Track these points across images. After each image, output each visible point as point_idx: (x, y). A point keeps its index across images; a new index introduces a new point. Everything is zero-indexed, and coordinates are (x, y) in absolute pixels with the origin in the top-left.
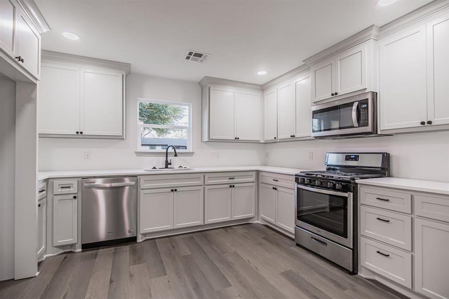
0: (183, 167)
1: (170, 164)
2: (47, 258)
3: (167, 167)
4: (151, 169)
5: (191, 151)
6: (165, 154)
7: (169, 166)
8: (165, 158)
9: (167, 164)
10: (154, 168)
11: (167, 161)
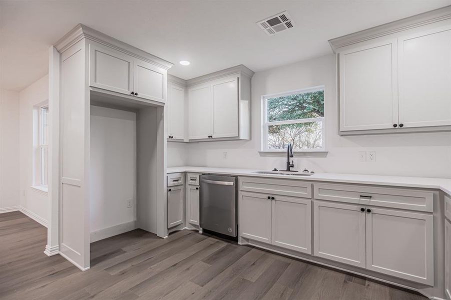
0: (310, 171)
1: (293, 166)
2: (185, 229)
3: (288, 170)
4: (271, 170)
5: (323, 150)
6: (287, 154)
7: (291, 168)
8: (287, 158)
9: (289, 166)
10: (275, 170)
11: (288, 163)
